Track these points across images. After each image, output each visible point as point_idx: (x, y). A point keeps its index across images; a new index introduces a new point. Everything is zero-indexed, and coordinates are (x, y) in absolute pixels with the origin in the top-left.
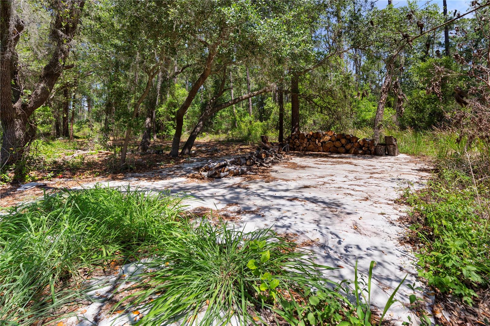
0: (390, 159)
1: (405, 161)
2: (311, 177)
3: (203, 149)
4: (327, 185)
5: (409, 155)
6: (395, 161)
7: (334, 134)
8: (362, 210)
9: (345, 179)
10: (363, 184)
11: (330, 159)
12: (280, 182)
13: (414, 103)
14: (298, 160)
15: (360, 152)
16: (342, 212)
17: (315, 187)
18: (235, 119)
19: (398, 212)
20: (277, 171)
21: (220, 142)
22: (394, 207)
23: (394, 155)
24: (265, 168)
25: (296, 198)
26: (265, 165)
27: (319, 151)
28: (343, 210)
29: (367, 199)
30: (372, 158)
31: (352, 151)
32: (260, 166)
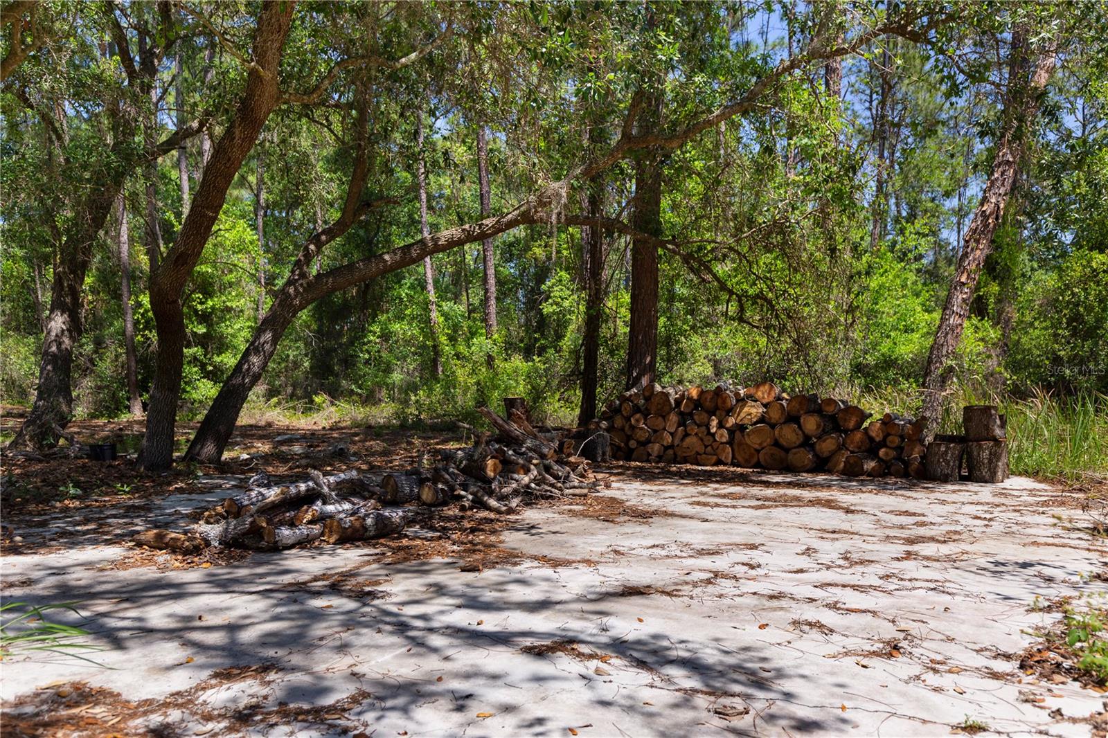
0: (976, 493)
1: (1031, 500)
2: (664, 553)
3: (297, 448)
4: (726, 586)
5: (1045, 480)
6: (997, 500)
7: (779, 398)
8: (872, 706)
9: (803, 562)
10: (877, 582)
11: (756, 491)
12: (527, 569)
13: (1069, 302)
14: (631, 491)
15: (870, 465)
16: (771, 718)
17: (669, 594)
18: (435, 347)
19: (1043, 716)
20: (533, 527)
21: (371, 431)
22: (1026, 689)
23: (992, 480)
24: (492, 516)
25: (565, 643)
26: (493, 503)
27: (719, 463)
28: (781, 706)
29: (896, 648)
30: (910, 487)
31: (837, 463)
32: (471, 508)
